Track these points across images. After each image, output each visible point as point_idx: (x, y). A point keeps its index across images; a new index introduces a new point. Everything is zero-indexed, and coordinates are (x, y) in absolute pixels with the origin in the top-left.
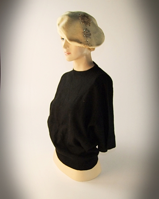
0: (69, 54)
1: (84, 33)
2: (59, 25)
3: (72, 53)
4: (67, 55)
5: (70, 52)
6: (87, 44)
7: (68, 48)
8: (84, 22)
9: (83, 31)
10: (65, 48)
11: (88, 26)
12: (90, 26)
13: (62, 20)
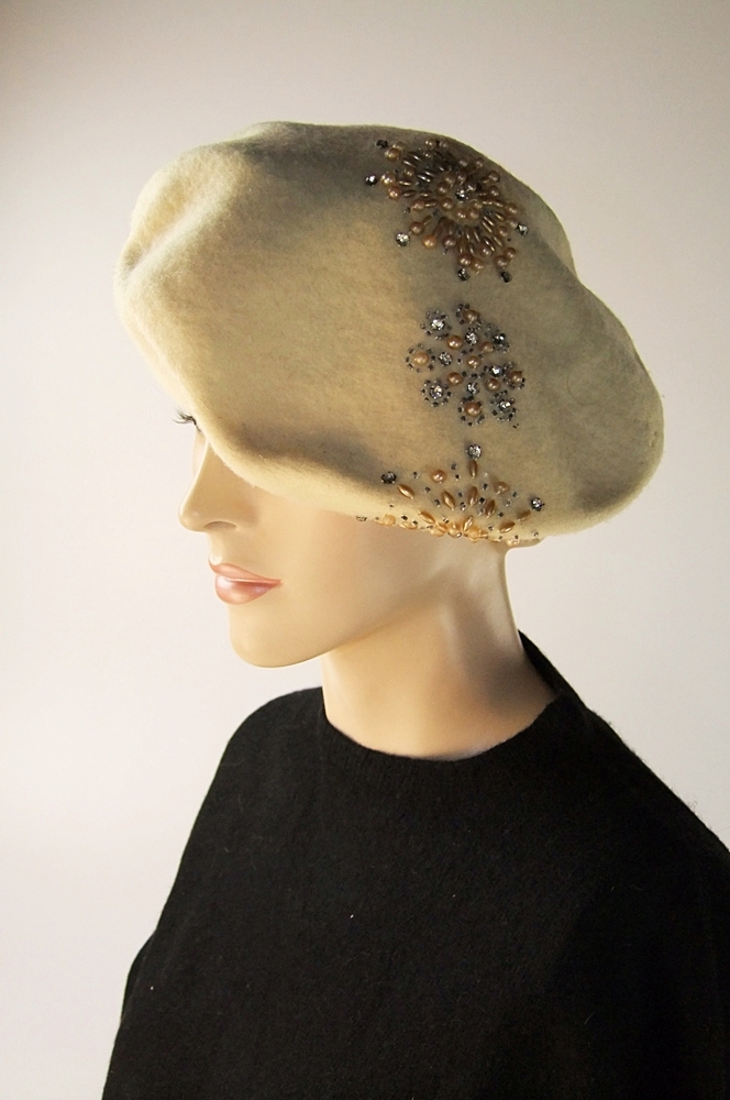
0: (255, 587)
1: (431, 355)
2: (133, 259)
3: (286, 583)
4: (236, 596)
5: (269, 574)
6: (473, 491)
7: (239, 529)
8: (442, 228)
9: (420, 336)
10: (210, 526)
11: (483, 275)
12: (506, 277)
13: (175, 199)
